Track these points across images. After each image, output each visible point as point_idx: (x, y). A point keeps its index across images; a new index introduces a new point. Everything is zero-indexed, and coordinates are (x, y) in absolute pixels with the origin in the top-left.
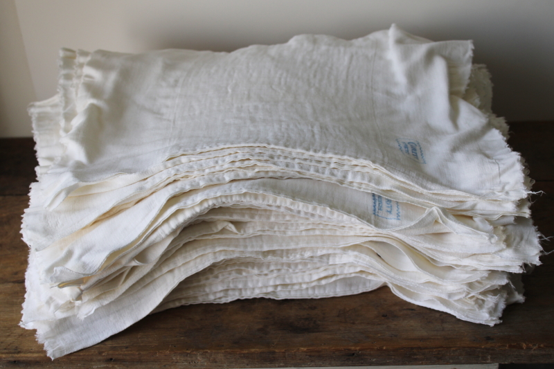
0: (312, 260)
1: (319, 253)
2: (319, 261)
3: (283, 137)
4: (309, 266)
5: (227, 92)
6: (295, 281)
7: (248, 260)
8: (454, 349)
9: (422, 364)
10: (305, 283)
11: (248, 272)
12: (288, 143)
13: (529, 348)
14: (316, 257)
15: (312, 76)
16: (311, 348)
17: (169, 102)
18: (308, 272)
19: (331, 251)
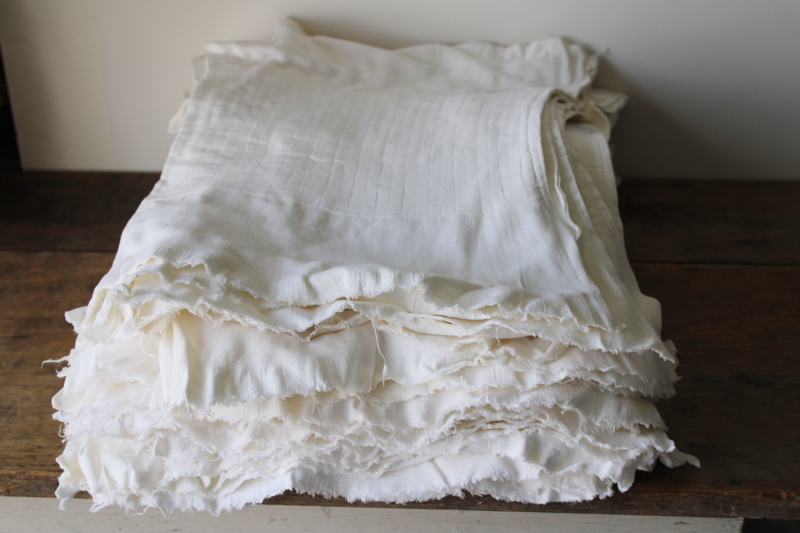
8: (685, 494)
9: (638, 514)
13: (790, 499)
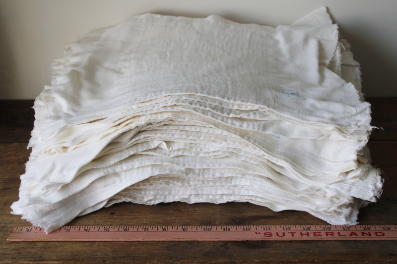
0: (220, 180)
1: (226, 175)
2: (225, 181)
3: (207, 86)
4: (217, 184)
5: (167, 55)
6: (205, 193)
7: (175, 176)
10: (211, 195)
11: (174, 184)
12: (210, 92)
14: (223, 178)
15: (225, 45)
16: (262, 260)
17: (126, 64)
18: (215, 187)
19: (234, 175)
